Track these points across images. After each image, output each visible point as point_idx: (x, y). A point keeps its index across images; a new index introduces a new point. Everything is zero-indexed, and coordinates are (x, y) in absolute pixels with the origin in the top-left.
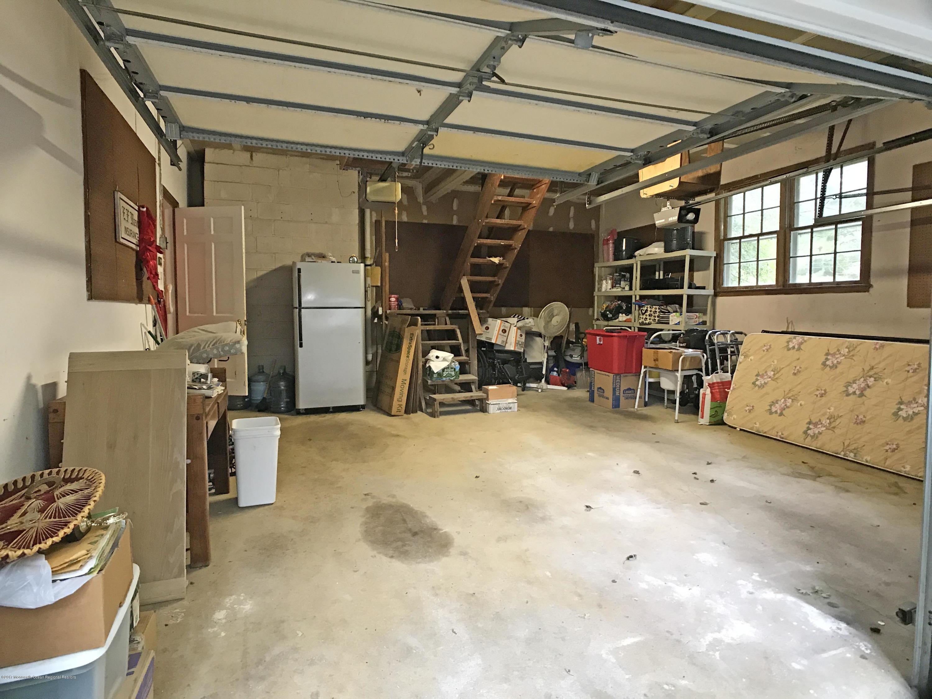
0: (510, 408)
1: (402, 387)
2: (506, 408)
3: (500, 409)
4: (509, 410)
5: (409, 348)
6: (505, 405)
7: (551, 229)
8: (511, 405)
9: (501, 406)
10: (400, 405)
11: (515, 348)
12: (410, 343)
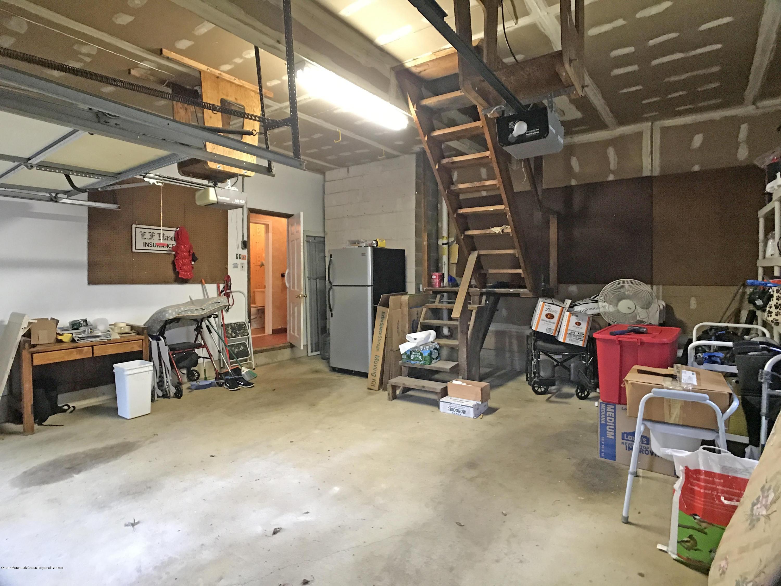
0: (464, 412)
1: (376, 363)
2: (459, 411)
3: (451, 409)
4: (463, 414)
5: (381, 325)
6: (457, 406)
7: (696, 168)
8: (465, 409)
9: (453, 406)
10: (374, 380)
11: (565, 339)
12: (382, 321)
